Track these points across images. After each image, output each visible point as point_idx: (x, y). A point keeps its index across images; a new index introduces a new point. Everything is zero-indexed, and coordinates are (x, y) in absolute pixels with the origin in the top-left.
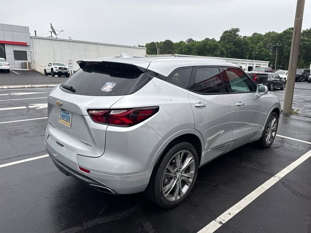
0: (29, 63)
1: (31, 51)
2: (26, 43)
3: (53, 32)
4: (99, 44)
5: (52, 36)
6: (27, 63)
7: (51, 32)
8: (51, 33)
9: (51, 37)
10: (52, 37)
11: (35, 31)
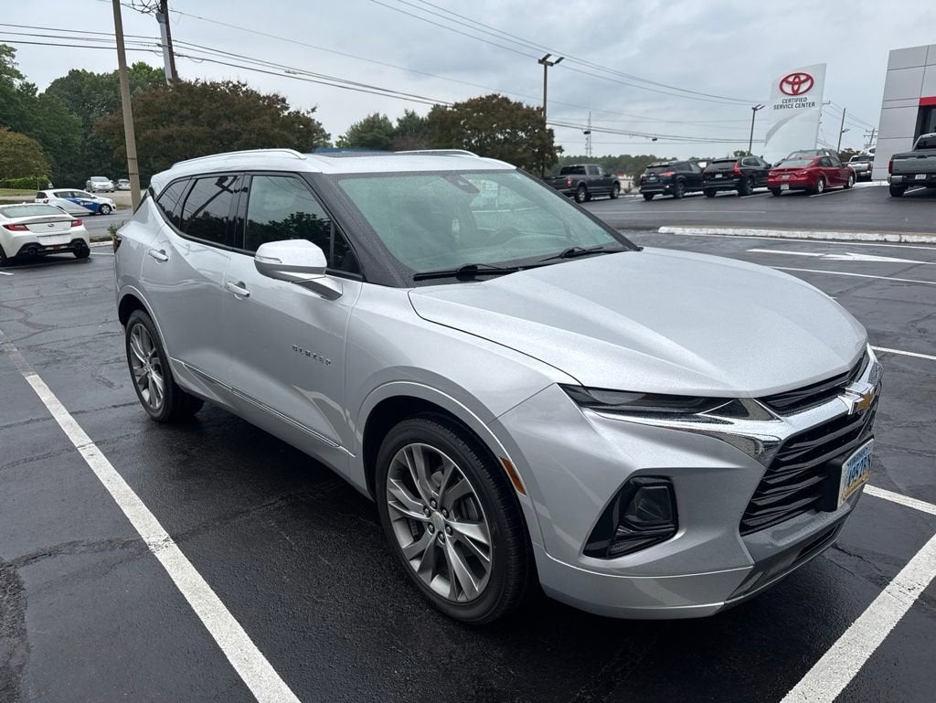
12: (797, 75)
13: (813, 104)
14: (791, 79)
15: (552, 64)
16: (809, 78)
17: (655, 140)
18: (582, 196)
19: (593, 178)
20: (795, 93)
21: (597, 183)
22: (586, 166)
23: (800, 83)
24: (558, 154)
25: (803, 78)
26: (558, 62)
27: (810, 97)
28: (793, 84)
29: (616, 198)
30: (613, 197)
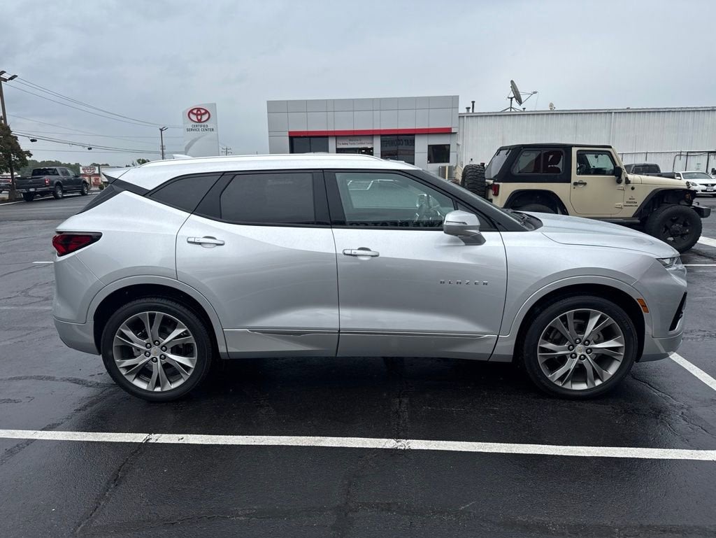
0: (450, 168)
1: (459, 143)
2: (450, 129)
3: (514, 99)
4: (615, 113)
5: (511, 108)
6: (447, 168)
7: (512, 98)
8: (511, 101)
9: (509, 110)
10: (513, 110)
11: (473, 102)
12: (199, 109)
13: (213, 130)
14: (195, 111)
15: (5, 80)
16: (206, 112)
17: (90, 149)
18: (59, 193)
19: (65, 178)
20: (200, 121)
21: (69, 182)
22: (57, 168)
23: (202, 115)
24: (28, 158)
25: (203, 111)
26: (11, 79)
27: (210, 124)
28: (197, 115)
29: (87, 195)
30: (83, 194)
